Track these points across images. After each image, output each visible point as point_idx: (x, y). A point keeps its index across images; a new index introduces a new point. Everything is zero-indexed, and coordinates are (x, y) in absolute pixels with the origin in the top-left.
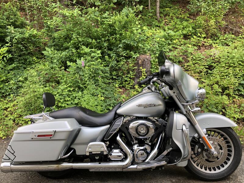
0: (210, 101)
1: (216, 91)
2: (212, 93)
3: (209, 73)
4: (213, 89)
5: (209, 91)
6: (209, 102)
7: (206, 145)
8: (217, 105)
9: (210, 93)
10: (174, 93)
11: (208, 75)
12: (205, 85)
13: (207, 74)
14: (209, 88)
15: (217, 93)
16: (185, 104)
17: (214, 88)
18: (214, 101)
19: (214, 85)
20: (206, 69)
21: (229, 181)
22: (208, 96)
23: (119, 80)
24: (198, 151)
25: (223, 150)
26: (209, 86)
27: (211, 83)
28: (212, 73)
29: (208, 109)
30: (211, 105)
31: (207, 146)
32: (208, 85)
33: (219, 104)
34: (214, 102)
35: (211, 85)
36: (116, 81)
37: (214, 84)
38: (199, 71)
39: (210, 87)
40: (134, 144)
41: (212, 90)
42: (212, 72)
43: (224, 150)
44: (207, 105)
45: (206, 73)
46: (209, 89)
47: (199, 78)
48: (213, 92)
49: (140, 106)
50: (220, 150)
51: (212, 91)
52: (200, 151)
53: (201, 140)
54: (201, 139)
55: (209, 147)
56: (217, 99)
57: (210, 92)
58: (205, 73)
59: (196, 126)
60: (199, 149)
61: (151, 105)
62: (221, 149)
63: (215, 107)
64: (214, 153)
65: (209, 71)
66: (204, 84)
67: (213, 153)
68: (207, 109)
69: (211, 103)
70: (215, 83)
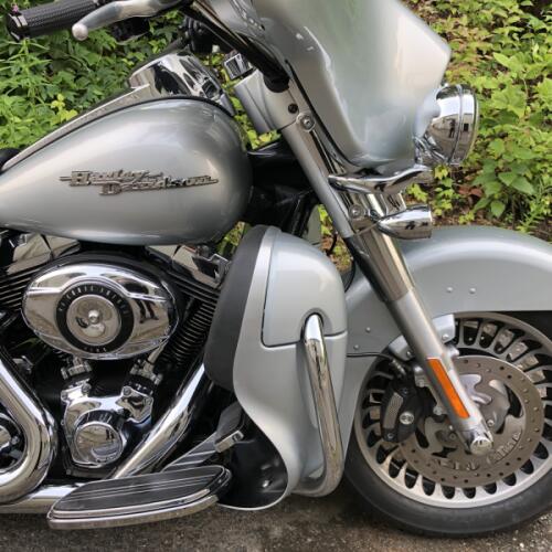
0: (512, 148)
1: (543, 107)
2: (530, 115)
3: (532, 31)
4: (533, 100)
5: (519, 105)
6: (507, 152)
7: (441, 398)
8: (539, 167)
9: (517, 116)
10: (293, 109)
11: (525, 36)
12: (505, 81)
13: (520, 34)
14: (519, 95)
15: (546, 118)
16: (351, 182)
17: (540, 96)
18: (530, 152)
19: (542, 81)
20: (521, 12)
21: (526, 544)
22: (508, 127)
23: (164, 41)
24: (398, 422)
25: (524, 418)
26: (519, 86)
27: (532, 71)
28: (544, 30)
29: (500, 181)
30: (517, 167)
31: (447, 405)
32: (518, 82)
33: (546, 165)
34: (530, 155)
35: (530, 82)
36: (152, 43)
37: (540, 79)
38: (490, 18)
39: (523, 90)
40: (73, 380)
41: (529, 101)
42: (544, 26)
43: (528, 418)
44: (501, 167)
45: (521, 30)
46: (517, 98)
47: (485, 47)
48: (533, 111)
49: (79, 179)
50: (510, 418)
51: (529, 109)
52: (406, 422)
53: (420, 374)
54: (418, 369)
55: (457, 407)
56: (543, 143)
57: (520, 113)
58: (516, 29)
59: (400, 304)
60: (407, 414)
61: (145, 181)
62: (515, 410)
63: (530, 176)
64: (477, 439)
65: (534, 22)
66: (502, 77)
67: (473, 438)
68: (495, 183)
69: (515, 160)
70: (545, 74)
